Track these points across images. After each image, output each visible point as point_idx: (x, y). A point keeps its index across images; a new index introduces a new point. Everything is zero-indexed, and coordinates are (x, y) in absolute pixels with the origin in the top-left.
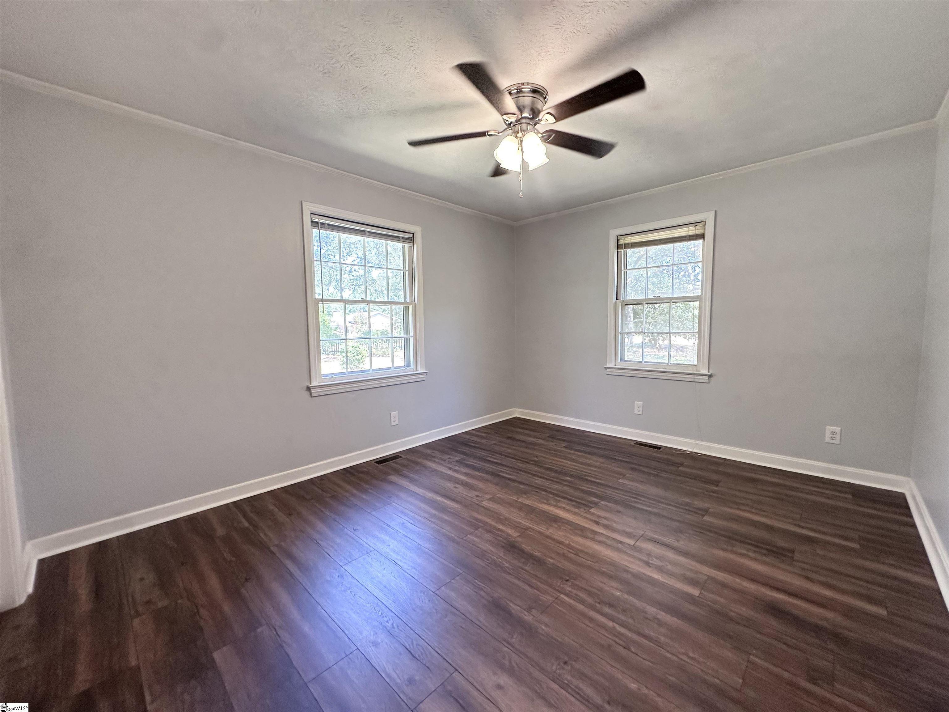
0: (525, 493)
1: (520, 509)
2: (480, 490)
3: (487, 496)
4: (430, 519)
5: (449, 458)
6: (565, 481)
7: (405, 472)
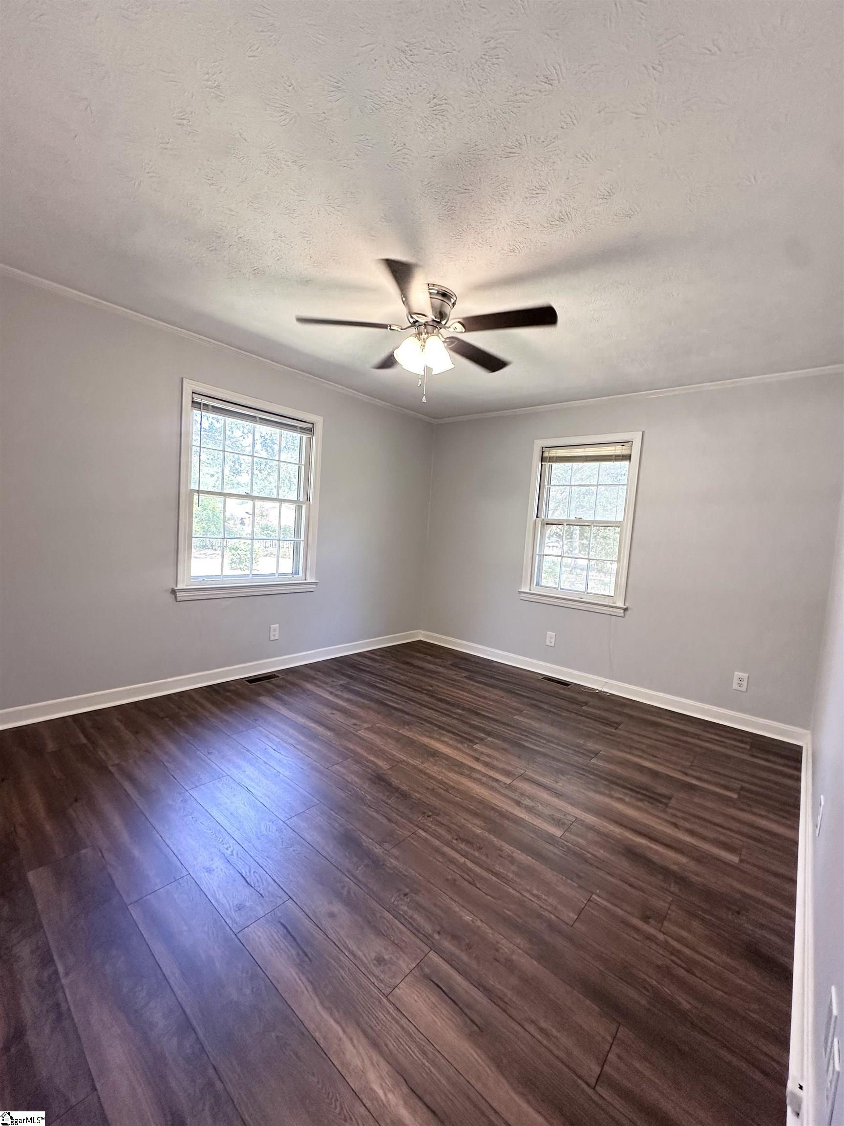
0: (408, 724)
1: (398, 740)
2: (359, 718)
3: (366, 726)
4: (297, 747)
5: (333, 681)
6: (455, 713)
7: (279, 693)
